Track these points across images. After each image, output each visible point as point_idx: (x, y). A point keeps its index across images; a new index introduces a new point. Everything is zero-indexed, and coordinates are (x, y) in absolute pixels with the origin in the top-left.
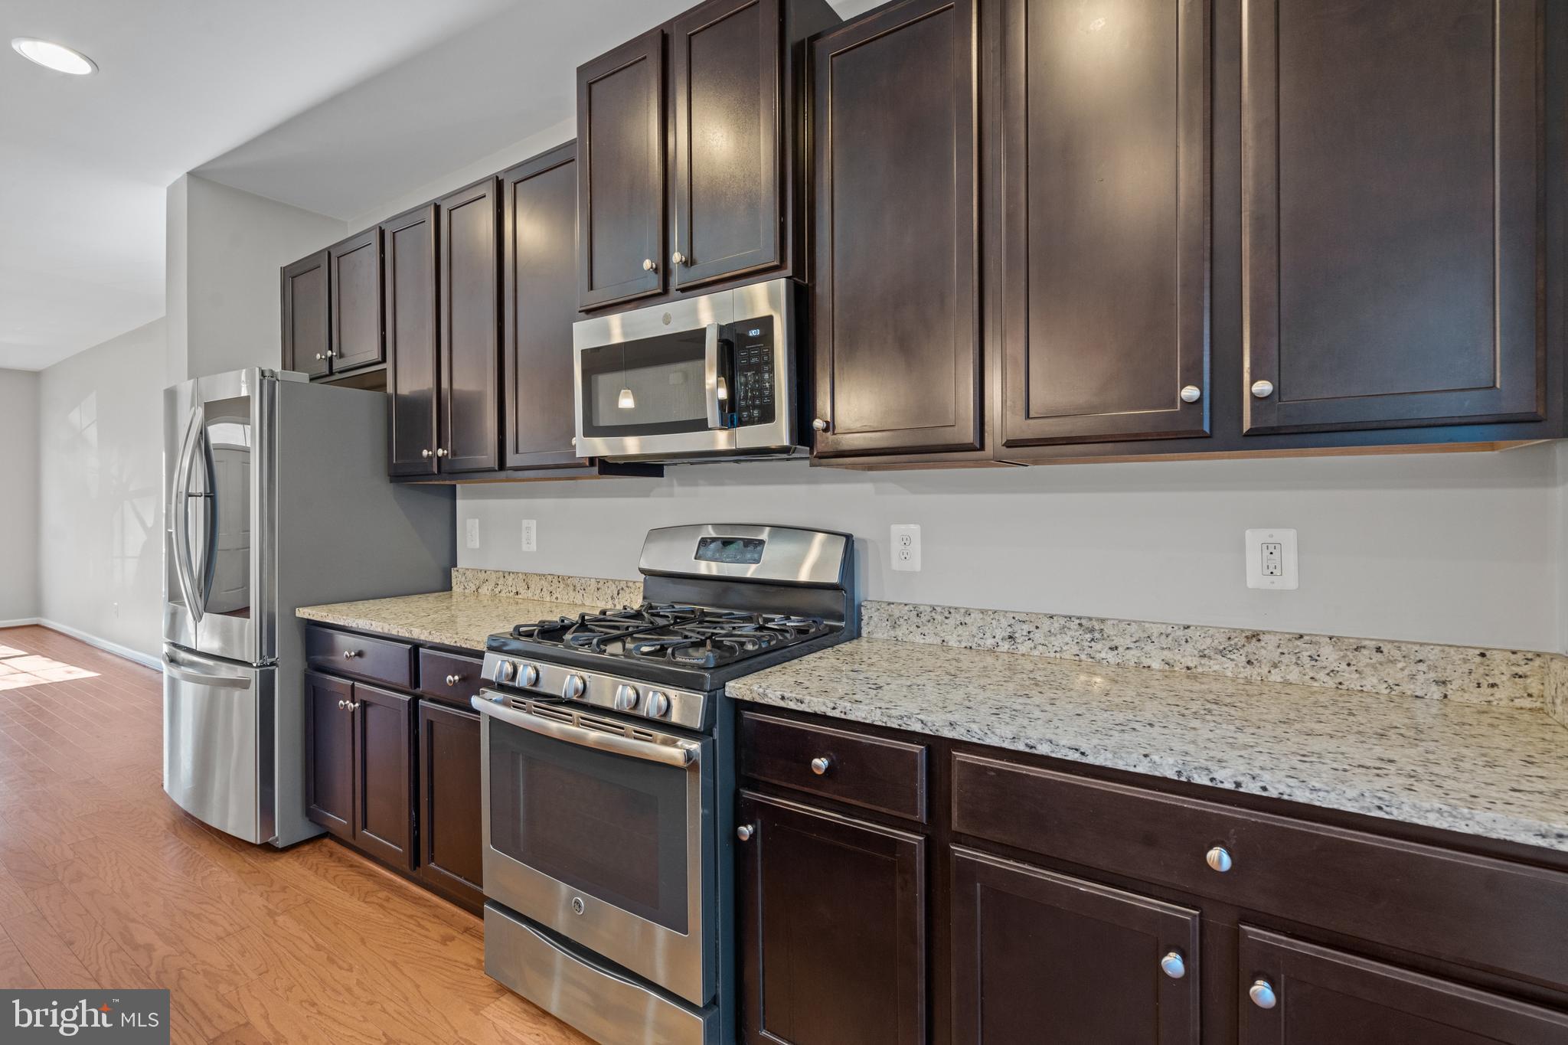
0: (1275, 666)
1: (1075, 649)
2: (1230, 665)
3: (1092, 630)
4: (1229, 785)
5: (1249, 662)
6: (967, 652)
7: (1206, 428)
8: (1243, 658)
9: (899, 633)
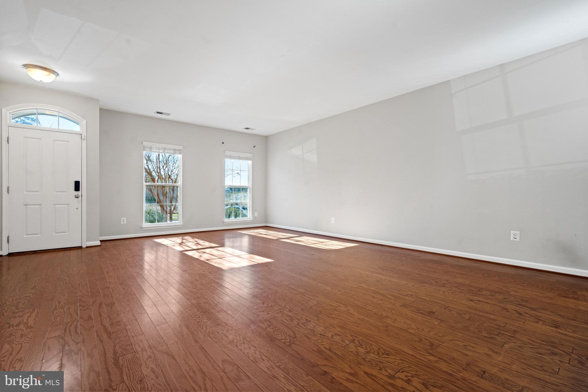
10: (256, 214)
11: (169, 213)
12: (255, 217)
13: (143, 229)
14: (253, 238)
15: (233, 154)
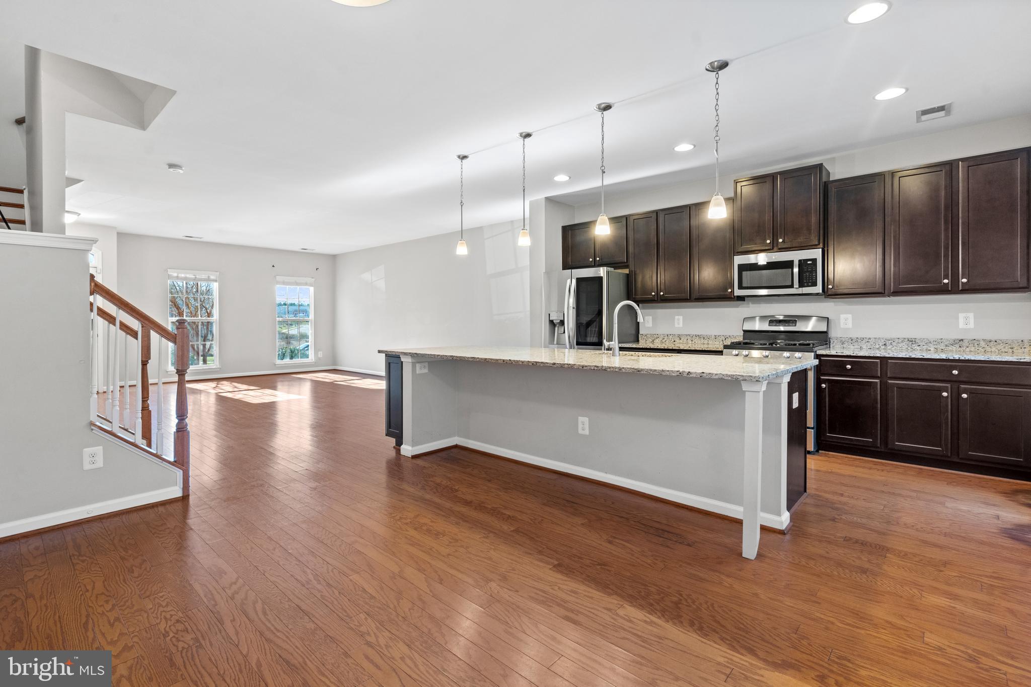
0: (967, 347)
1: (907, 347)
2: (955, 348)
3: (912, 341)
4: (957, 358)
5: (960, 347)
6: (870, 350)
7: (950, 289)
8: (958, 346)
9: (845, 346)
10: (320, 354)
11: (202, 356)
12: (319, 359)
13: (169, 373)
14: (317, 384)
15: (287, 279)
